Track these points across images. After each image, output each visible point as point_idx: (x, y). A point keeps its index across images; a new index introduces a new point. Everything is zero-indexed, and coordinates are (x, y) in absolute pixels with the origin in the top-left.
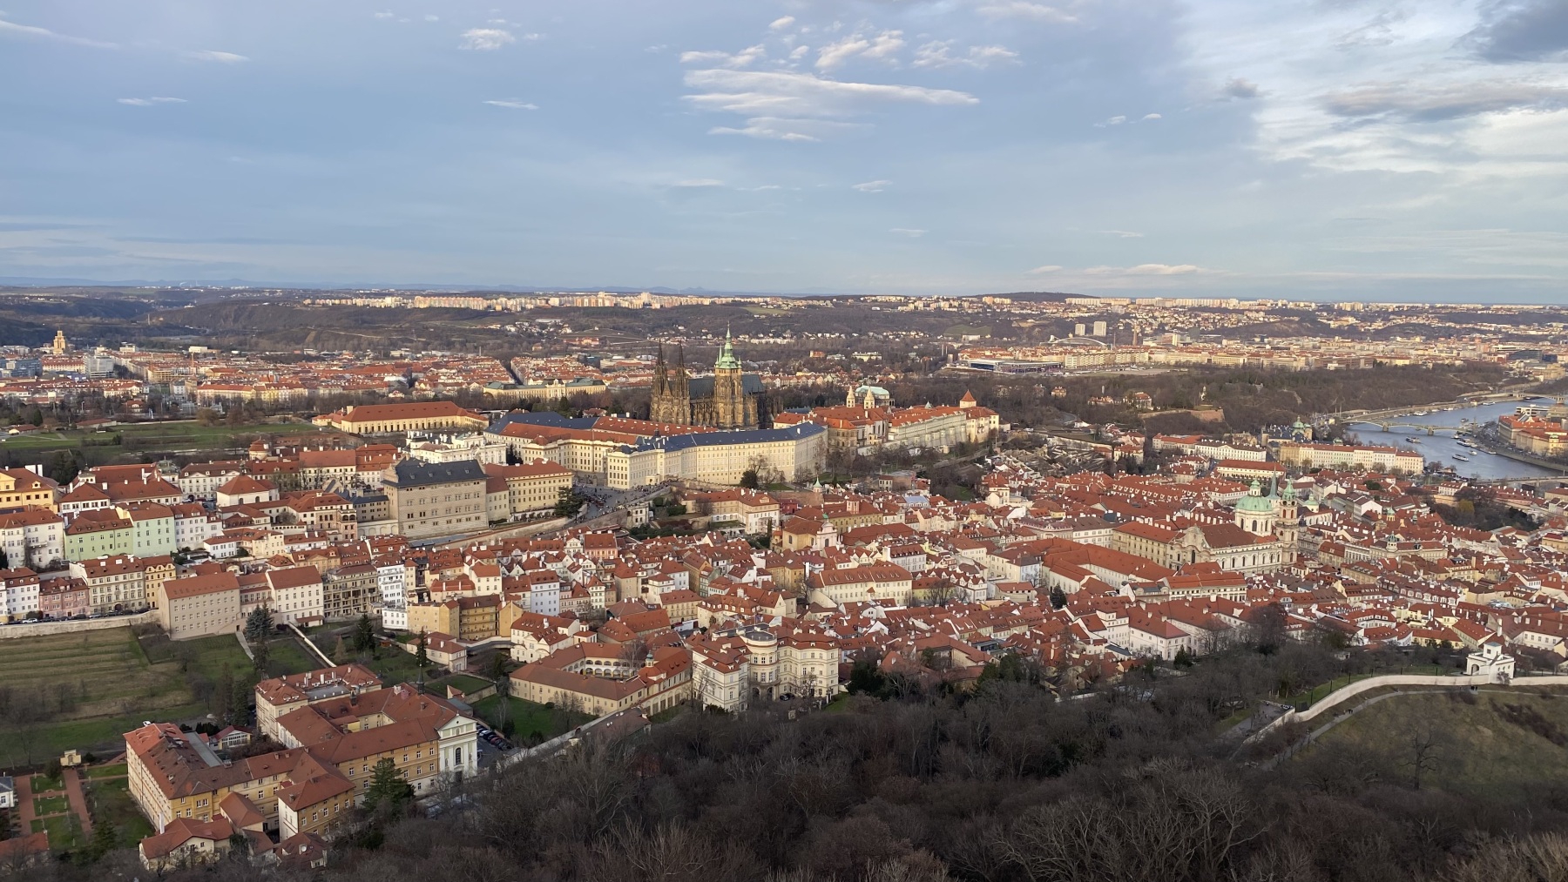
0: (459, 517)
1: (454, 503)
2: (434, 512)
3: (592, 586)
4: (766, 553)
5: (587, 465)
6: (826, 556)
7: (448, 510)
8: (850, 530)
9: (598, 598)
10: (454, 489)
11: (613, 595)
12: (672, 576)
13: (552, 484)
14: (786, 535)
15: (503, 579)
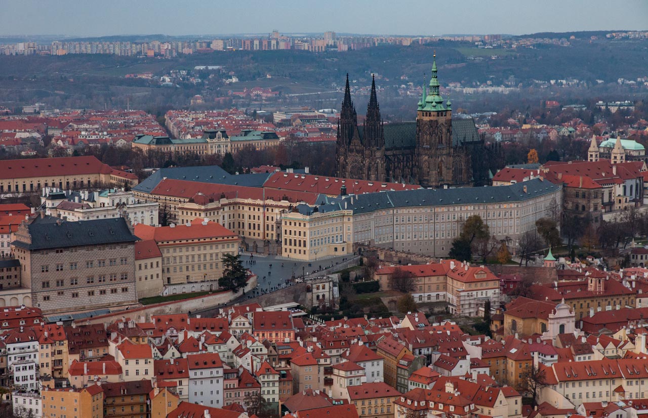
0: (102, 288)
1: (97, 271)
2: (74, 282)
3: (263, 374)
4: (483, 340)
5: (256, 231)
6: (560, 345)
7: (90, 281)
8: (592, 314)
9: (271, 389)
10: (97, 254)
11: (289, 386)
12: (362, 365)
13: (214, 251)
14: (508, 320)
15: (155, 362)
